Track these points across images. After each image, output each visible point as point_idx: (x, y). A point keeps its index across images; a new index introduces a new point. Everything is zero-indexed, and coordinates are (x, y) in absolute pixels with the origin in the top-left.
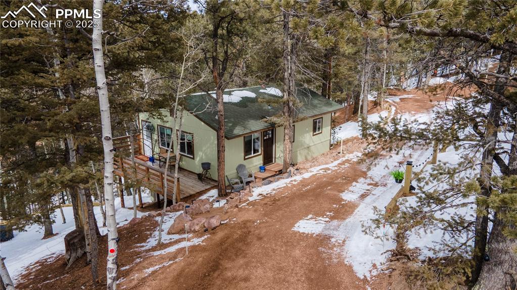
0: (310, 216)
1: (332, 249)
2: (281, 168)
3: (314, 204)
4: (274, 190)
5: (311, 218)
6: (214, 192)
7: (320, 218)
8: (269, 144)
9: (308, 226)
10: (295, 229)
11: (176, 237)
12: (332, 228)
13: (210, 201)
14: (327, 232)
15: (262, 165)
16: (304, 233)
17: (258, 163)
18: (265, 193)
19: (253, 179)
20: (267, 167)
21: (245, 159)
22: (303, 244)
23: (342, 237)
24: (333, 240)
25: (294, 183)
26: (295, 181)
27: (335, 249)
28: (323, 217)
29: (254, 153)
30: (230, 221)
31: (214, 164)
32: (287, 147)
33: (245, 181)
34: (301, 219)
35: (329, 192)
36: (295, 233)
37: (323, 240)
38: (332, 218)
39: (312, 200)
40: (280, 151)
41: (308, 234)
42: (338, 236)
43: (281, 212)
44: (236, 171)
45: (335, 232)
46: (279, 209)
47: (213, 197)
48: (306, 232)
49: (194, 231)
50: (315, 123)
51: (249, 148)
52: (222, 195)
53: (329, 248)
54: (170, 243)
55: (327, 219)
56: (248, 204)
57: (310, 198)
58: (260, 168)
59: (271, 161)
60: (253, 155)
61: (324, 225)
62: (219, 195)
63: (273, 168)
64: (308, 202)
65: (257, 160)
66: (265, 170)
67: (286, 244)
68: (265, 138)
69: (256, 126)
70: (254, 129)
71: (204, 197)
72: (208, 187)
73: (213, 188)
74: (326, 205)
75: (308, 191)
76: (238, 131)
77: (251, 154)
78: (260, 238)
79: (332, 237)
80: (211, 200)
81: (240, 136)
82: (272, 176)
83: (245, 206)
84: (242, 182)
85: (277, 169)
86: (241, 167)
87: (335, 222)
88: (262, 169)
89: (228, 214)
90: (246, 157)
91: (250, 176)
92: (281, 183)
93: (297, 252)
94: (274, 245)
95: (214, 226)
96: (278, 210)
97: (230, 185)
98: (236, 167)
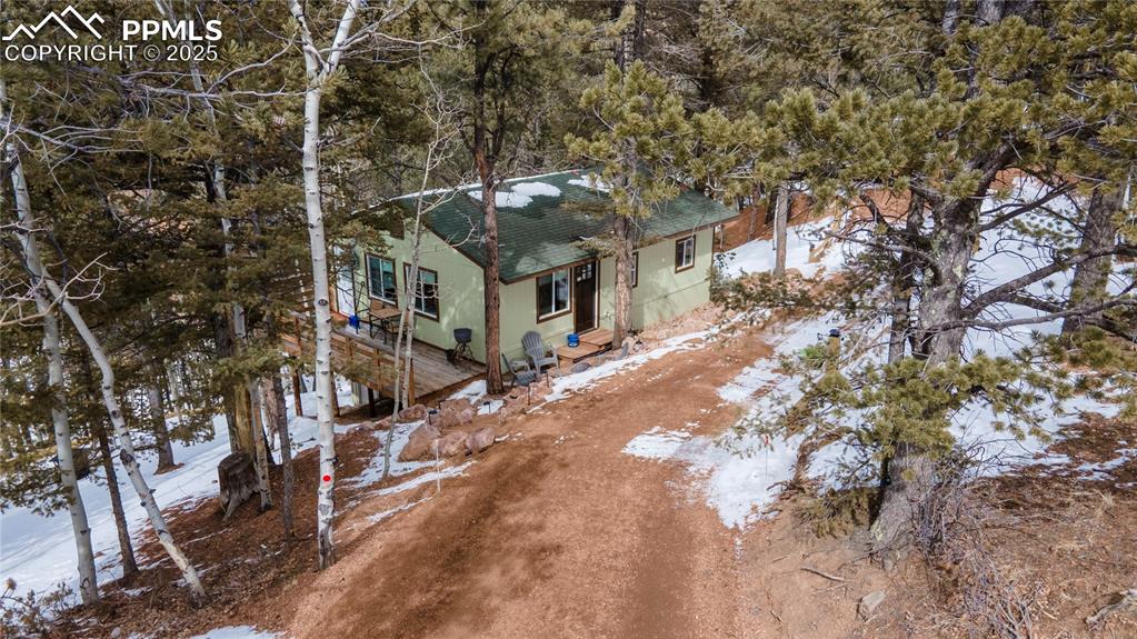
0: (656, 429)
1: (688, 483)
2: (609, 338)
3: (665, 407)
4: (593, 381)
5: (658, 433)
6: (479, 387)
7: (674, 433)
8: (586, 292)
9: (650, 446)
10: (628, 451)
11: (415, 465)
12: (693, 448)
13: (472, 403)
14: (682, 457)
15: (572, 333)
16: (641, 458)
17: (563, 329)
18: (575, 388)
19: (554, 360)
20: (583, 337)
21: (539, 322)
22: (639, 475)
23: (708, 465)
24: (692, 469)
25: (631, 368)
26: (634, 364)
27: (693, 483)
28: (679, 431)
29: (557, 309)
30: (511, 437)
31: (478, 329)
32: (622, 297)
33: (539, 364)
34: (638, 434)
35: (696, 385)
36: (626, 458)
37: (675, 468)
38: (696, 432)
39: (662, 400)
40: (609, 305)
41: (650, 459)
42: (701, 462)
43: (603, 422)
44: (520, 345)
45: (697, 456)
46: (601, 416)
47: (477, 395)
48: (647, 456)
49: (448, 456)
50: (679, 247)
51: (546, 299)
52: (495, 391)
53: (684, 482)
54: (405, 475)
55: (687, 434)
56: (543, 408)
57: (660, 397)
58: (569, 338)
59: (591, 325)
60: (554, 313)
61: (679, 445)
62: (489, 392)
63: (593, 338)
64: (655, 403)
65: (565, 323)
66: (578, 342)
67: (610, 475)
68: (579, 279)
69: (561, 255)
70: (556, 262)
71: (460, 395)
72: (468, 376)
73: (476, 378)
74: (688, 410)
75: (656, 384)
76: (525, 265)
77: (551, 311)
78: (564, 465)
79: (691, 465)
80: (474, 400)
81: (529, 276)
82: (591, 355)
83: (538, 410)
84: (533, 367)
85: (602, 340)
86: (530, 338)
87: (701, 440)
88: (573, 340)
89: (508, 425)
90: (542, 317)
91: (550, 354)
92: (608, 368)
93: (628, 487)
94: (587, 477)
95: (482, 446)
96: (597, 418)
97: (509, 373)
98: (521, 337)
